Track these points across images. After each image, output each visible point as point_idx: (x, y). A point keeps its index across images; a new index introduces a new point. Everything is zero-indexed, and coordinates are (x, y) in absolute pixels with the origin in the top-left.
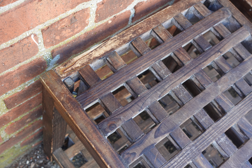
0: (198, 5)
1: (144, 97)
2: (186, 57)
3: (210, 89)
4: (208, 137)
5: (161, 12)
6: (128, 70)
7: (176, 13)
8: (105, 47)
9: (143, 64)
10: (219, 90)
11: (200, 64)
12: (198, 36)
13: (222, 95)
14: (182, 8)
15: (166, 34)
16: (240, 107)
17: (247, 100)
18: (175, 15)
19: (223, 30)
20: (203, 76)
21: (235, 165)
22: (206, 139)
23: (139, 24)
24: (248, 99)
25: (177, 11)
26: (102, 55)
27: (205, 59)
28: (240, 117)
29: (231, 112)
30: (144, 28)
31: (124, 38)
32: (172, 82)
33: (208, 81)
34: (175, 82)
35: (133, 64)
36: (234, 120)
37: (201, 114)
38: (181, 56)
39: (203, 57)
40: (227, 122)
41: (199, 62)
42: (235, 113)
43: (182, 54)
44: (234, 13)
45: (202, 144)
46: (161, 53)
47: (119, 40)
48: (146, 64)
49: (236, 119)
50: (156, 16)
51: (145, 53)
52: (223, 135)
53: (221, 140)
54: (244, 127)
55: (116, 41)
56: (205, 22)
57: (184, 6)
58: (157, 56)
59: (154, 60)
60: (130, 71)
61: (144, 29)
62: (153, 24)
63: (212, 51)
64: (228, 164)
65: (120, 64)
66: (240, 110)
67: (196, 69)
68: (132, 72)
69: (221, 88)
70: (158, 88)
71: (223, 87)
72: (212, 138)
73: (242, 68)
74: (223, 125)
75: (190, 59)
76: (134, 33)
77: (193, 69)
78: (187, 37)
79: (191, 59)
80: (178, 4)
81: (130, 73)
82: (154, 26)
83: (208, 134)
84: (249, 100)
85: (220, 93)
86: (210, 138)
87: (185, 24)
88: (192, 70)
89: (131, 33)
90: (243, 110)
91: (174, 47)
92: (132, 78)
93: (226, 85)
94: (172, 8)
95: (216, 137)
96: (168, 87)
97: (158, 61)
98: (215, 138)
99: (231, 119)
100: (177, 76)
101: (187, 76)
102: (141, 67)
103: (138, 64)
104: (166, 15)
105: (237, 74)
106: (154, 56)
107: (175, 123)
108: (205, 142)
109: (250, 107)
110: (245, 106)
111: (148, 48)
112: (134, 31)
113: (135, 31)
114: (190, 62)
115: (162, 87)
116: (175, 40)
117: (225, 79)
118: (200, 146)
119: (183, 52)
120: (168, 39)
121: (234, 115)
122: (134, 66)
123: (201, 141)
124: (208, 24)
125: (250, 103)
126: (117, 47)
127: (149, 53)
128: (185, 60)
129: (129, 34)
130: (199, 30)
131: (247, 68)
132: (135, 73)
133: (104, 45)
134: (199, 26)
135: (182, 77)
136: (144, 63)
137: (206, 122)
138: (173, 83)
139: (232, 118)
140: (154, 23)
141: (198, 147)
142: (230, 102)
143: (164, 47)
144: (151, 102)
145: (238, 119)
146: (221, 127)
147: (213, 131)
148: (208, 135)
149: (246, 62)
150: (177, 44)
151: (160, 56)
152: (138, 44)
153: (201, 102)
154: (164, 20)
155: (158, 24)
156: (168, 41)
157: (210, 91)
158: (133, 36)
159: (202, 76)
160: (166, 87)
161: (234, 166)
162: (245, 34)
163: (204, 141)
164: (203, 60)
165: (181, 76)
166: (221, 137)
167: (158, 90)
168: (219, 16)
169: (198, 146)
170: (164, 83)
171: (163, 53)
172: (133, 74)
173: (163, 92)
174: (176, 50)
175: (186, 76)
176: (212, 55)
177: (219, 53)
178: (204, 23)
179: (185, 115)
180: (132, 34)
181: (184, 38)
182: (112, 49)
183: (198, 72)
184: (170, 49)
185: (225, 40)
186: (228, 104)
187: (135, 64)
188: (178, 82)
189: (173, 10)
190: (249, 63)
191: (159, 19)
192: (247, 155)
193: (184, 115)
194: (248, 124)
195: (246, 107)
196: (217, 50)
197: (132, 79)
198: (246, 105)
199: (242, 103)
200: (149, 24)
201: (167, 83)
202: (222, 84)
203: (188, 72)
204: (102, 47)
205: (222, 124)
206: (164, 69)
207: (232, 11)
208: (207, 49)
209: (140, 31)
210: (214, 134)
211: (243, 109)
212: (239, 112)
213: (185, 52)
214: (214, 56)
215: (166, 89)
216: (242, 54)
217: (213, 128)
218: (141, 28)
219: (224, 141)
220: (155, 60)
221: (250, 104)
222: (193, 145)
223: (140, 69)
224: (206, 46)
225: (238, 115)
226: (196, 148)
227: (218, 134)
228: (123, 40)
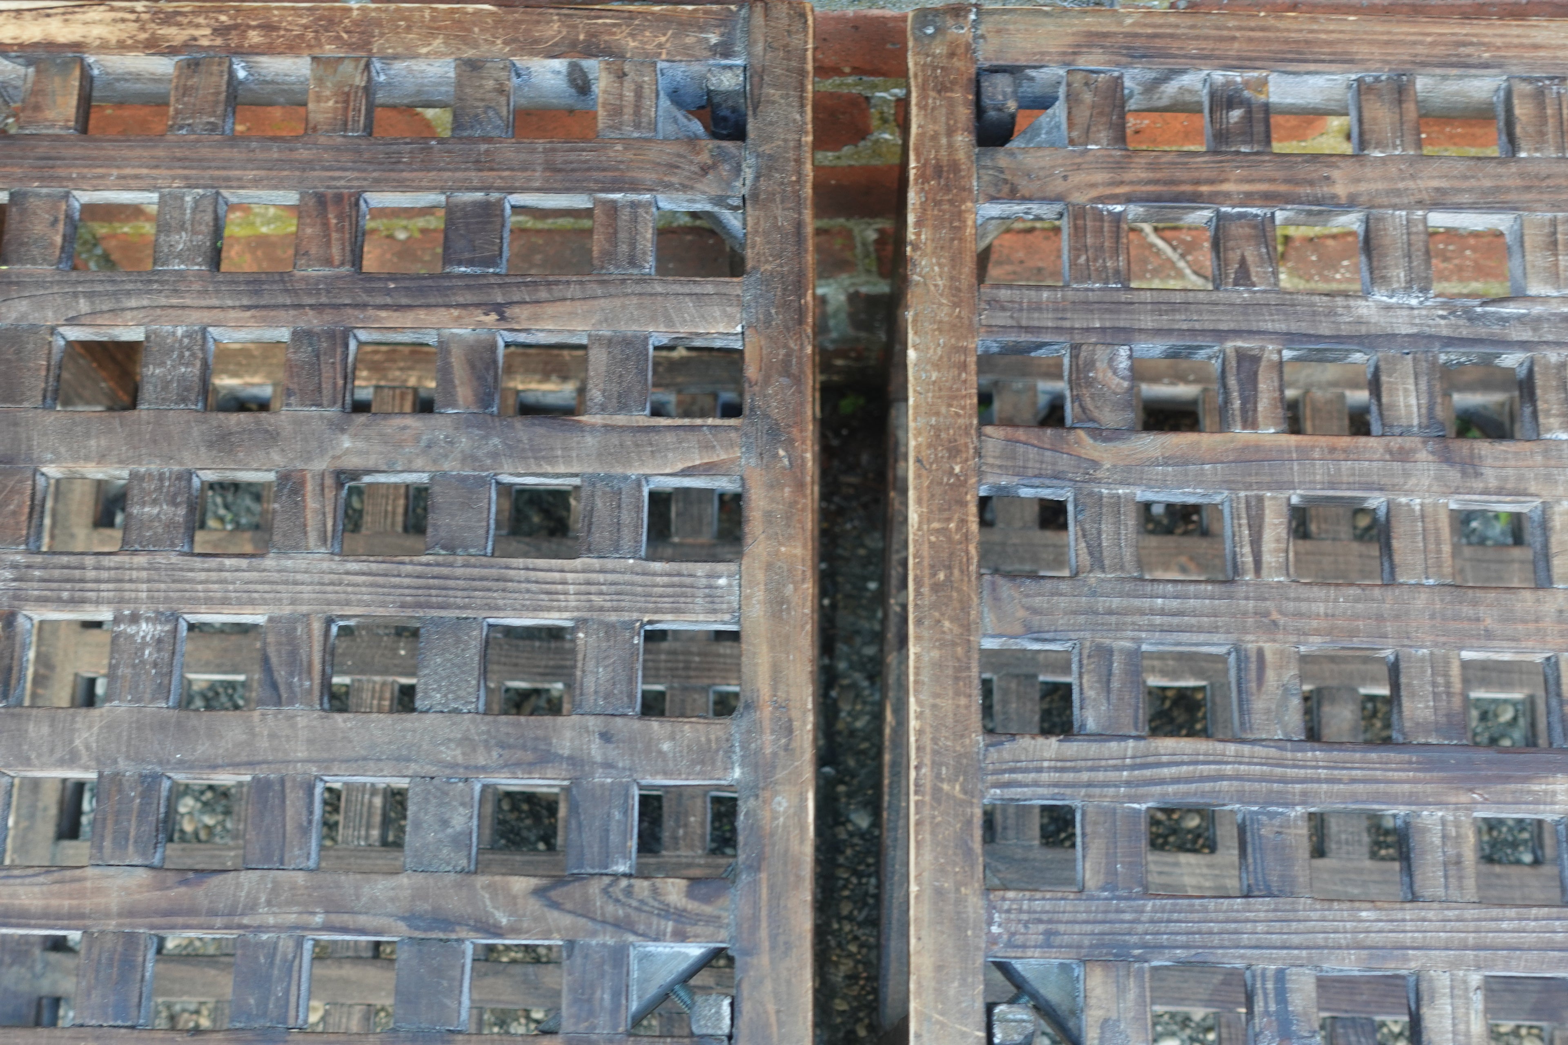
0: (627, 68)
1: (17, 283)
2: (328, 244)
3: (298, 423)
4: (98, 581)
5: (421, 10)
6: (53, 153)
7: (485, 48)
8: (61, 25)
9: (134, 167)
10: (331, 453)
11: (364, 306)
12: (479, 196)
13: (323, 479)
14: (536, 41)
15: (346, 109)
16: (347, 573)
17: (409, 568)
18: (469, 53)
19: (623, 235)
20: (322, 358)
21: (94, 745)
22: (82, 581)
23: (277, 8)
24: (419, 568)
25: (499, 42)
26: (21, 45)
27: (404, 301)
28: (304, 609)
29: (289, 563)
30: (282, 33)
31: (164, 31)
32: (174, 301)
33: (319, 389)
34: (184, 307)
35: (91, 145)
36: (264, 599)
37: (162, 486)
38: (313, 225)
39: (407, 288)
40: (231, 587)
41: (364, 298)
42: (299, 577)
43: (326, 225)
44: (763, 196)
45: (54, 585)
46: (245, 169)
47: (136, 25)
48: (145, 171)
49: (280, 600)
50: (383, 15)
51: (184, 132)
52: (162, 614)
53: (139, 626)
54: (279, 651)
55: (122, 26)
56: (573, 156)
57: (554, 37)
58: (218, 168)
59: (187, 178)
60: (59, 162)
61: (279, 37)
62: (339, 38)
63: (468, 287)
64: (73, 721)
65: (50, 114)
66: (332, 584)
67: (321, 313)
68: (62, 172)
69: (347, 451)
70: (99, 288)
71: (360, 453)
72: (111, 594)
73: (530, 440)
74: (201, 582)
75: (337, 262)
76: (220, 31)
77: (311, 306)
78: (421, 170)
79: (342, 264)
80: (535, 17)
81: (52, 167)
82: (331, 51)
83: (110, 569)
84: (418, 577)
85: (320, 465)
86: (103, 586)
87: (477, 115)
88: (300, 306)
89: (208, 26)
90: (345, 592)
91: (321, 180)
92: (44, 191)
93: (381, 453)
94: (489, 20)
95: (129, 601)
96: (137, 308)
97: (201, 191)
98: (121, 601)
99: (259, 587)
100: (217, 291)
101: (253, 317)
102: (115, 172)
103: (112, 153)
104: (432, 30)
105: (478, 448)
106: (202, 163)
107: (30, 448)
108: (68, 586)
109: (393, 602)
110: (372, 585)
111: (212, 119)
112: (232, 22)
113: (236, 27)
114: (326, 271)
115: (115, 293)
116: (359, 152)
117: (405, 428)
118: (36, 585)
119: (336, 217)
120: (334, 131)
121: (286, 583)
122: (95, 153)
123: (57, 573)
124: (578, 175)
125: (408, 587)
126: (104, 47)
127: (198, 141)
128: (313, 251)
129: (198, 26)
130: (506, 173)
131: (559, 453)
132: (71, 179)
133: (64, 14)
134: (523, 156)
135: (233, 308)
136: (140, 167)
137: (150, 528)
138: (172, 307)
139: (267, 587)
140: (345, 36)
141: (23, 585)
142: (325, 525)
143: (280, 151)
144: (23, 316)
145: (287, 610)
146: (188, 586)
147: (144, 574)
148: (105, 575)
149: (581, 428)
150: (348, 174)
151: (227, 179)
152: (189, 83)
153: (210, 445)
154: (400, 50)
155: (354, 50)
156: (322, 140)
157: (287, 429)
158: (205, 42)
159: (318, 356)
160: (133, 303)
161: (88, 748)
162: (718, 314)
163: (68, 581)
164: (389, 300)
165: (230, 303)
166: (148, 620)
167: (90, 295)
168: (673, 167)
169: (31, 580)
170: (139, 286)
171: (251, 174)
172: (60, 179)
173: (102, 312)
174: (316, 194)
175: (248, 314)
176: (448, 306)
177: (494, 317)
178: (559, 158)
179: (99, 446)
180: (208, 31)
181: (401, 166)
182: (78, 47)
183: (317, 329)
184: (297, 173)
185: (581, 283)
186: (309, 529)
187: (103, 149)
188: (195, 315)
189: (481, 30)
190: (590, 440)
191: (382, 35)
192: (178, 750)
193: (93, 443)
194: (310, 655)
195: (370, 589)
196: (500, 300)
197: (38, 195)
198: (383, 586)
199: (374, 567)
200: (316, 32)
201: (149, 292)
202: (368, 439)
203: (275, 307)
204: (48, 16)
205: (203, 576)
206: (194, 232)
207: (763, 184)
208: (463, 269)
209: (255, 37)
210: (133, 586)
211: (350, 589)
212: (317, 588)
213: (347, 224)
214: (456, 312)
215: (123, 310)
216: (601, 386)
217: (151, 567)
218: (268, 27)
219: (144, 637)
220: (193, 182)
221: (407, 591)
222: (15, 566)
223: (102, 177)
224: (467, 255)
225: (306, 596)
226: (14, 580)
227: (151, 599)
228: (153, 34)
